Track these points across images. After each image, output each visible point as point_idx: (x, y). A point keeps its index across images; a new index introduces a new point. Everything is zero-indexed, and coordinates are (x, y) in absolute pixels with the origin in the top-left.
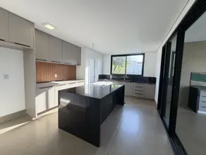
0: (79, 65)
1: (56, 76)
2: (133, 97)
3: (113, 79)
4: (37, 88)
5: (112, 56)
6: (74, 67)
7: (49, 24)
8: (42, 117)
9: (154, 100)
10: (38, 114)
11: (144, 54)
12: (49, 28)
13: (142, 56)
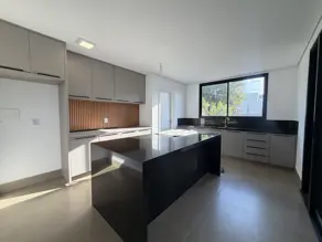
0: (143, 103)
1: (106, 120)
2: (242, 160)
3: (207, 125)
4: (71, 139)
5: (201, 85)
6: (136, 107)
7: (84, 40)
8: (80, 182)
9: (293, 170)
10: (74, 178)
11: (266, 75)
12: (86, 46)
13: (262, 79)
